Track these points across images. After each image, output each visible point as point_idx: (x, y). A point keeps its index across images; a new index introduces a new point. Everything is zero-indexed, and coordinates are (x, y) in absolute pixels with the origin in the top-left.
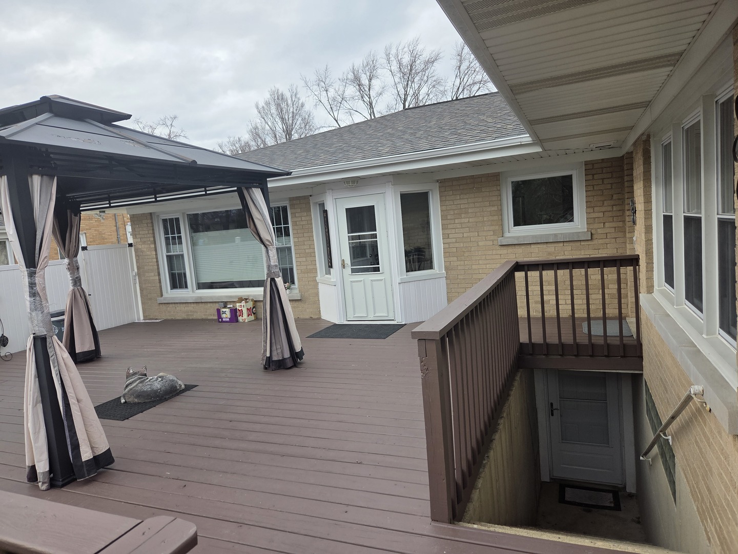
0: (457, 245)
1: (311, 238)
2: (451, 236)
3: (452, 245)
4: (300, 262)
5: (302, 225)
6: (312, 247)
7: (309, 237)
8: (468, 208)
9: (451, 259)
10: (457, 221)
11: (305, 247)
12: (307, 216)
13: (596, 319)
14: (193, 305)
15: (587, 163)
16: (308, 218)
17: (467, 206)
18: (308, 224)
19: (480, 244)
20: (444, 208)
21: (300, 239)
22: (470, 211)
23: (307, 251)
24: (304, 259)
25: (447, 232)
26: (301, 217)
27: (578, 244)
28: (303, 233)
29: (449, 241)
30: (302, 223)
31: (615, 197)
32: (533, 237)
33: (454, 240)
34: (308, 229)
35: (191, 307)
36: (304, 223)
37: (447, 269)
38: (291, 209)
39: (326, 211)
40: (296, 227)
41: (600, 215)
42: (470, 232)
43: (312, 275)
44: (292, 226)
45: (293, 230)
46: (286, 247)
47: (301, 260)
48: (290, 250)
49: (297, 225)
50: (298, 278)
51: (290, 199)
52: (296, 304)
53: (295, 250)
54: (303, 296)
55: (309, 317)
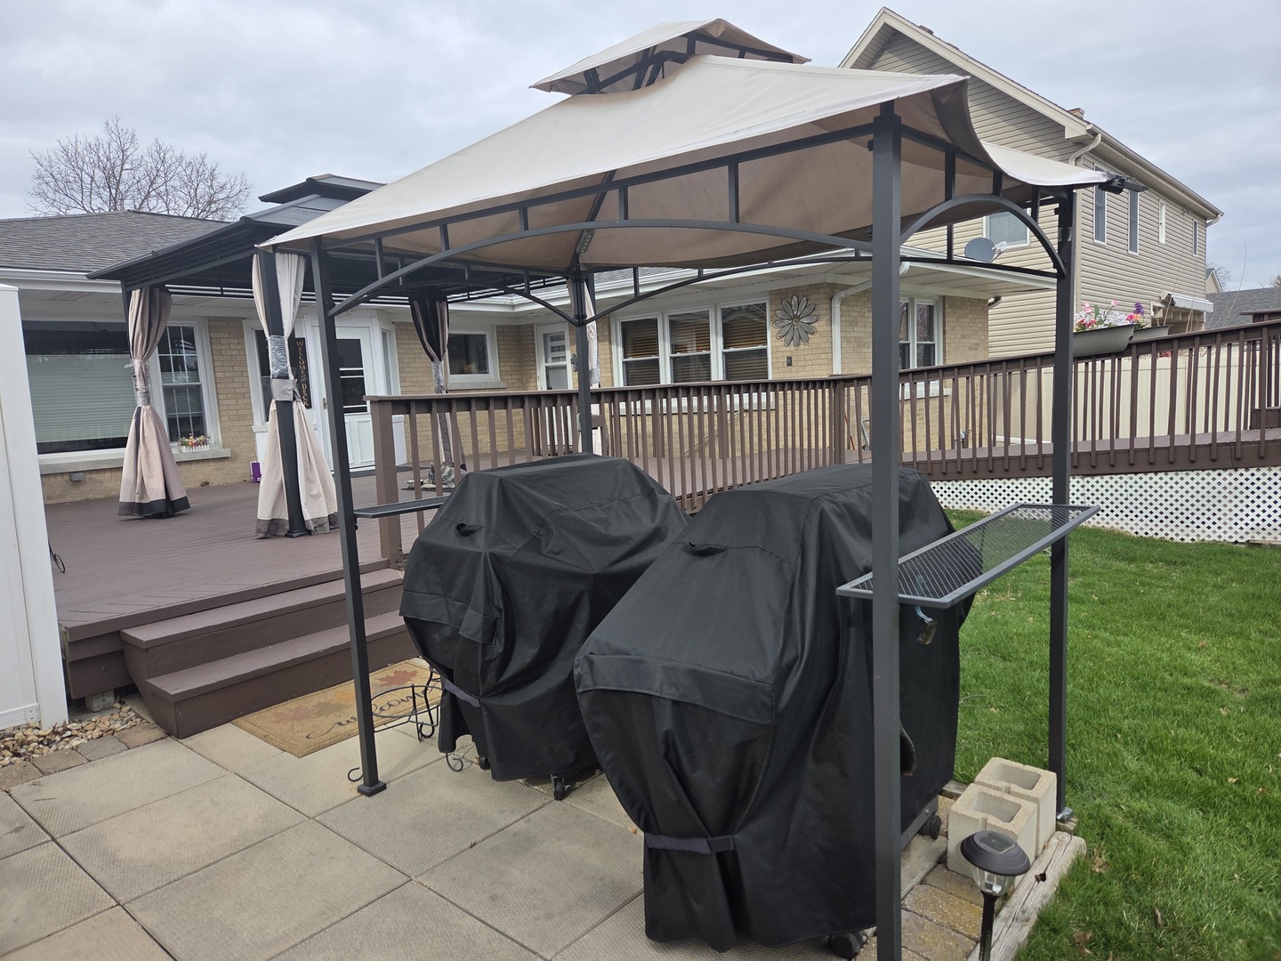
0: (413, 389)
1: (244, 374)
2: (407, 379)
3: (409, 389)
4: (227, 405)
6: (245, 385)
7: (242, 372)
10: (412, 365)
11: (235, 385)
12: (239, 343)
13: (485, 455)
15: (498, 327)
16: (239, 347)
18: (240, 355)
20: (401, 351)
21: (227, 375)
23: (238, 390)
24: (234, 402)
26: (229, 344)
28: (232, 366)
29: (405, 384)
30: (230, 353)
31: (516, 356)
32: (474, 383)
33: (410, 384)
34: (240, 361)
36: (234, 353)
38: (210, 332)
39: (303, 340)
40: (221, 358)
41: (509, 368)
42: (423, 376)
43: (246, 423)
44: (213, 355)
45: (213, 361)
46: (187, 386)
47: (227, 402)
48: (196, 391)
49: (222, 355)
50: (221, 428)
51: (210, 319)
52: (220, 465)
53: (217, 388)
54: (232, 452)
55: (241, 480)
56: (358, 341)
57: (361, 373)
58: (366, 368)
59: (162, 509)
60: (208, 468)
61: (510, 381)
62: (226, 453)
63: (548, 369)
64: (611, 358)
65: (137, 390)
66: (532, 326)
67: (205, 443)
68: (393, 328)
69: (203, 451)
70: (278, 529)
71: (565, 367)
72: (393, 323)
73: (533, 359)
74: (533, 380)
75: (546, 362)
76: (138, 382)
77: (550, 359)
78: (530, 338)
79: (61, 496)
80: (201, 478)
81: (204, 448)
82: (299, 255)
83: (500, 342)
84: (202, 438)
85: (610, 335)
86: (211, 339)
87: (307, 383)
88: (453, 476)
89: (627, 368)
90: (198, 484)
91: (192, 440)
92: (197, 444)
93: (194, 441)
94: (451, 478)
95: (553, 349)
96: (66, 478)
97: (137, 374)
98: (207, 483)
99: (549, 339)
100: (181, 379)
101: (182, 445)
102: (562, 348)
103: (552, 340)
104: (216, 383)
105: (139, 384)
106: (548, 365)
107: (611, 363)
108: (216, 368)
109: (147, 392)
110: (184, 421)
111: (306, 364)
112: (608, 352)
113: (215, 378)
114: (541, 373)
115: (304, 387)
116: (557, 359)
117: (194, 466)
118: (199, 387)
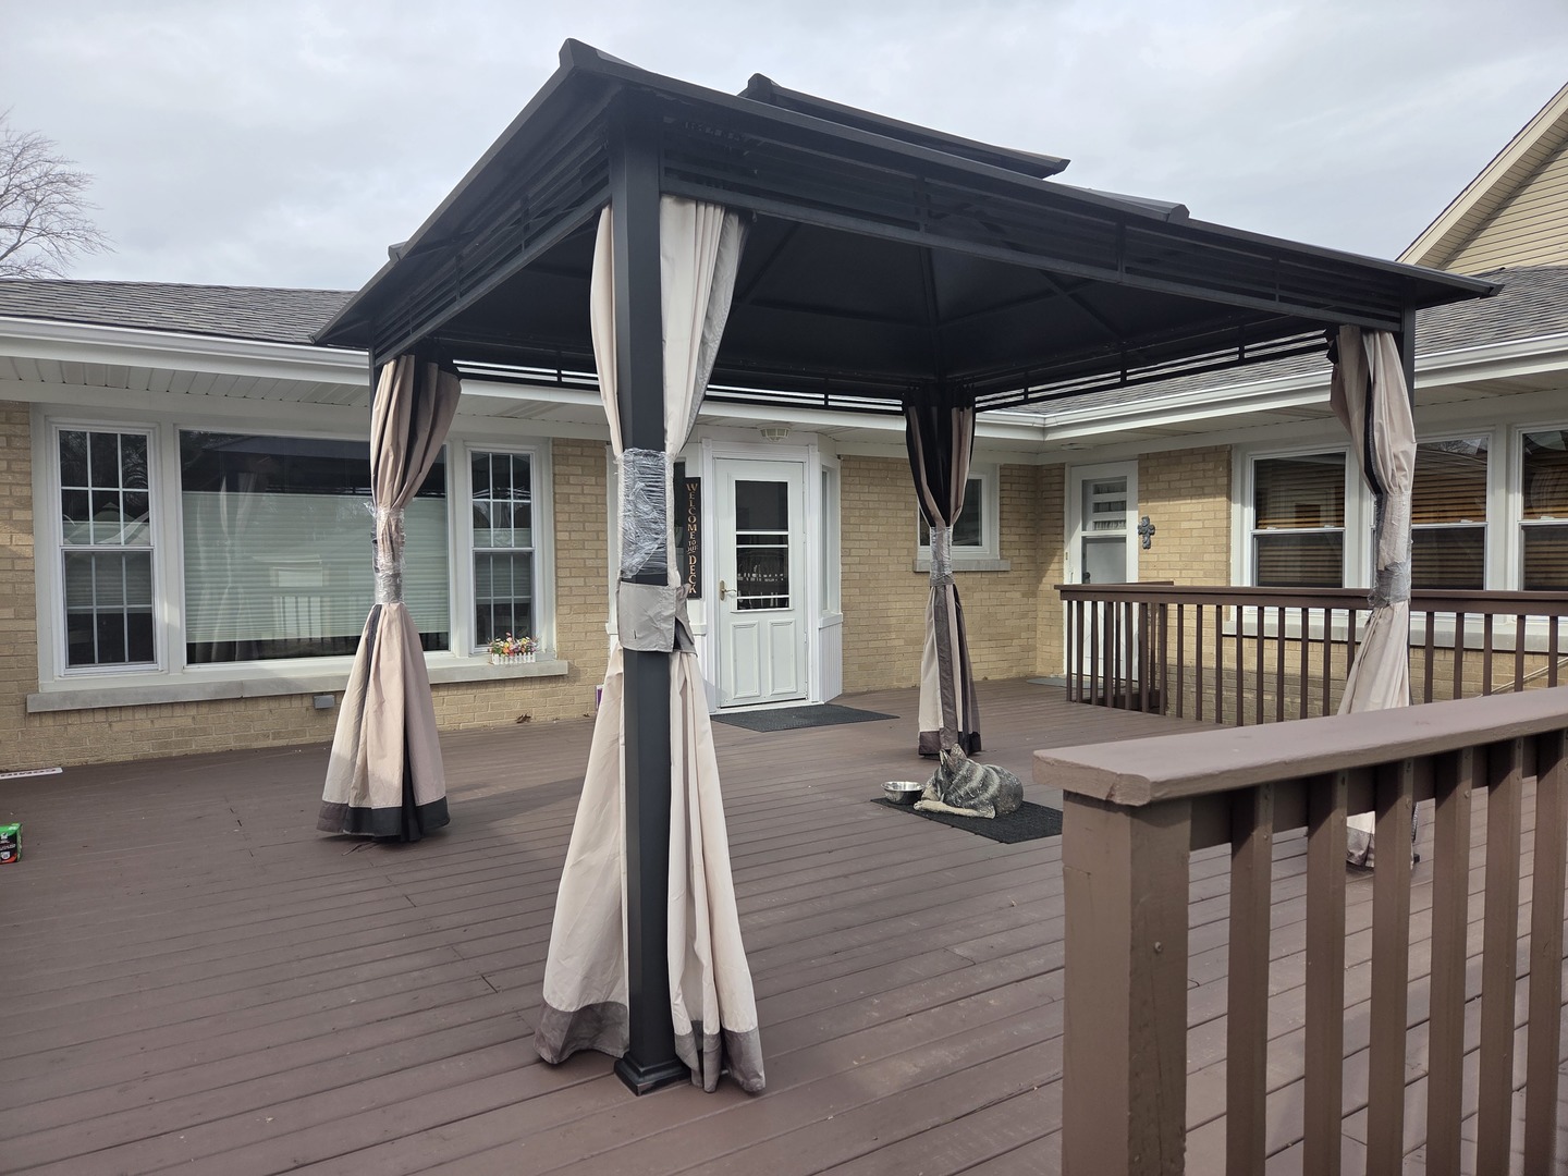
0: (861, 568)
2: (853, 552)
3: (854, 568)
4: (571, 587)
5: (583, 504)
7: (598, 532)
8: (878, 509)
9: (852, 591)
10: (862, 528)
11: (585, 554)
12: (597, 485)
14: (193, 711)
15: (1003, 467)
16: (597, 490)
17: (877, 506)
18: (597, 503)
19: (891, 568)
20: (847, 504)
21: (574, 536)
22: (881, 513)
23: (589, 563)
24: (580, 582)
25: (849, 544)
26: (583, 485)
27: (995, 575)
28: (584, 522)
29: (849, 560)
30: (582, 500)
31: (1029, 517)
33: (857, 560)
34: (596, 513)
35: (183, 719)
36: (588, 500)
37: (845, 608)
38: (554, 464)
39: (697, 481)
40: (567, 508)
41: (1016, 538)
42: (878, 548)
43: (595, 618)
44: (555, 502)
45: (555, 513)
46: (512, 553)
47: (569, 582)
48: (525, 560)
49: (569, 503)
50: (559, 625)
51: (556, 442)
52: (549, 687)
53: (556, 558)
54: (571, 667)
55: (581, 715)
56: (784, 485)
57: (784, 539)
58: (793, 532)
59: (392, 829)
60: (529, 693)
61: (1016, 560)
62: (561, 667)
63: (1085, 541)
64: (1228, 527)
65: (377, 569)
66: (1062, 467)
67: (529, 650)
68: (838, 464)
69: (527, 664)
70: (600, 1030)
71: (1123, 540)
72: (839, 457)
73: (1059, 523)
74: (1056, 559)
75: (1084, 529)
76: (381, 554)
77: (1090, 525)
78: (1056, 487)
79: (296, 733)
80: (519, 709)
81: (528, 659)
82: (729, 210)
83: (1005, 494)
84: (524, 641)
85: (1229, 485)
86: (555, 475)
87: (698, 554)
88: (992, 790)
89: (1259, 546)
90: (513, 719)
91: (510, 644)
92: (517, 652)
93: (513, 647)
94: (987, 795)
95: (1098, 508)
96: (307, 702)
97: (379, 538)
98: (526, 718)
99: (1091, 490)
100: (503, 540)
101: (493, 652)
102: (1122, 506)
103: (1098, 491)
104: (556, 549)
105: (383, 559)
106: (1085, 534)
107: (1228, 536)
108: (559, 525)
109: (396, 575)
110: (502, 609)
111: (699, 524)
112: (1224, 515)
113: (556, 540)
114: (1073, 547)
115: (692, 562)
116: (1106, 524)
117: (509, 690)
118: (530, 555)
